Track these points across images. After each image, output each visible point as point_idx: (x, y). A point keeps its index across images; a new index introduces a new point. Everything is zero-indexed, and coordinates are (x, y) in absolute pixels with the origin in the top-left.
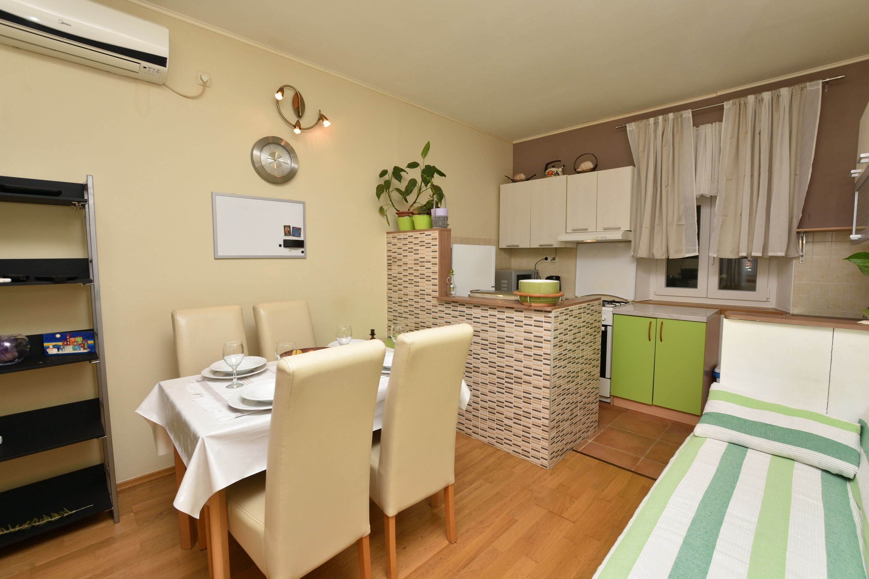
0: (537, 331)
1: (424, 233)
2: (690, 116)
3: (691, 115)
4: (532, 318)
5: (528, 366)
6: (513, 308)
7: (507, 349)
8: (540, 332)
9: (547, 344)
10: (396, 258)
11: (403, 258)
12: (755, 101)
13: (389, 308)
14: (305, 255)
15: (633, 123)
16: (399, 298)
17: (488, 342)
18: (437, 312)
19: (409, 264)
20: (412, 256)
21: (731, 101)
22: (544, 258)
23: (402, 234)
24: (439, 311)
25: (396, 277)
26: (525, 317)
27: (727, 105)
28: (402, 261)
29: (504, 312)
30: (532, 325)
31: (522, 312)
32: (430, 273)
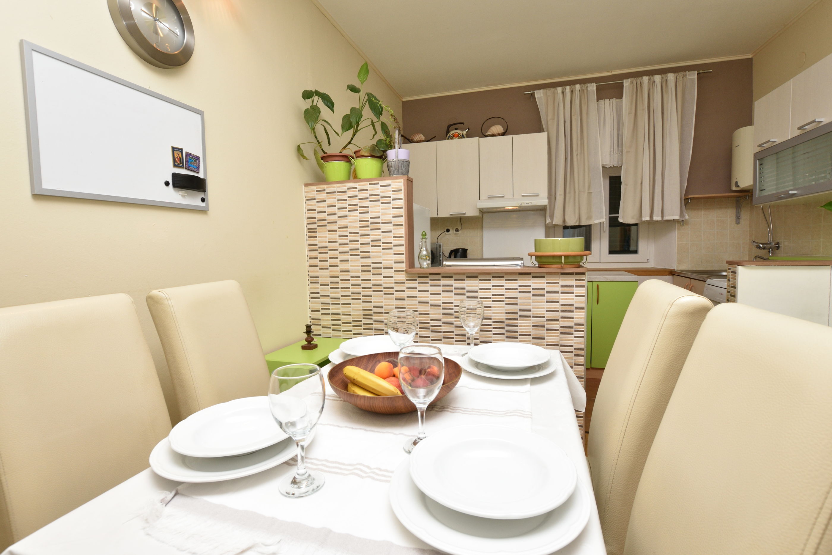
0: (563, 299)
1: (378, 183)
2: (594, 90)
3: (595, 88)
4: (558, 283)
5: (553, 342)
6: (529, 274)
7: (521, 326)
8: (570, 299)
9: (580, 312)
10: (325, 220)
11: (339, 220)
12: (649, 82)
13: (312, 293)
14: (207, 205)
15: (541, 91)
16: (331, 277)
17: (491, 321)
18: (404, 291)
19: (350, 228)
20: (357, 216)
21: (629, 80)
22: (445, 230)
23: (336, 185)
24: (408, 288)
25: (326, 247)
26: (547, 283)
27: (626, 83)
28: (337, 224)
29: (516, 280)
30: (558, 292)
31: (543, 277)
32: (391, 237)
